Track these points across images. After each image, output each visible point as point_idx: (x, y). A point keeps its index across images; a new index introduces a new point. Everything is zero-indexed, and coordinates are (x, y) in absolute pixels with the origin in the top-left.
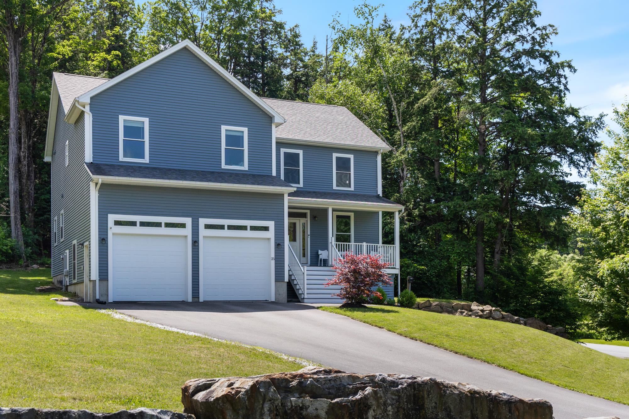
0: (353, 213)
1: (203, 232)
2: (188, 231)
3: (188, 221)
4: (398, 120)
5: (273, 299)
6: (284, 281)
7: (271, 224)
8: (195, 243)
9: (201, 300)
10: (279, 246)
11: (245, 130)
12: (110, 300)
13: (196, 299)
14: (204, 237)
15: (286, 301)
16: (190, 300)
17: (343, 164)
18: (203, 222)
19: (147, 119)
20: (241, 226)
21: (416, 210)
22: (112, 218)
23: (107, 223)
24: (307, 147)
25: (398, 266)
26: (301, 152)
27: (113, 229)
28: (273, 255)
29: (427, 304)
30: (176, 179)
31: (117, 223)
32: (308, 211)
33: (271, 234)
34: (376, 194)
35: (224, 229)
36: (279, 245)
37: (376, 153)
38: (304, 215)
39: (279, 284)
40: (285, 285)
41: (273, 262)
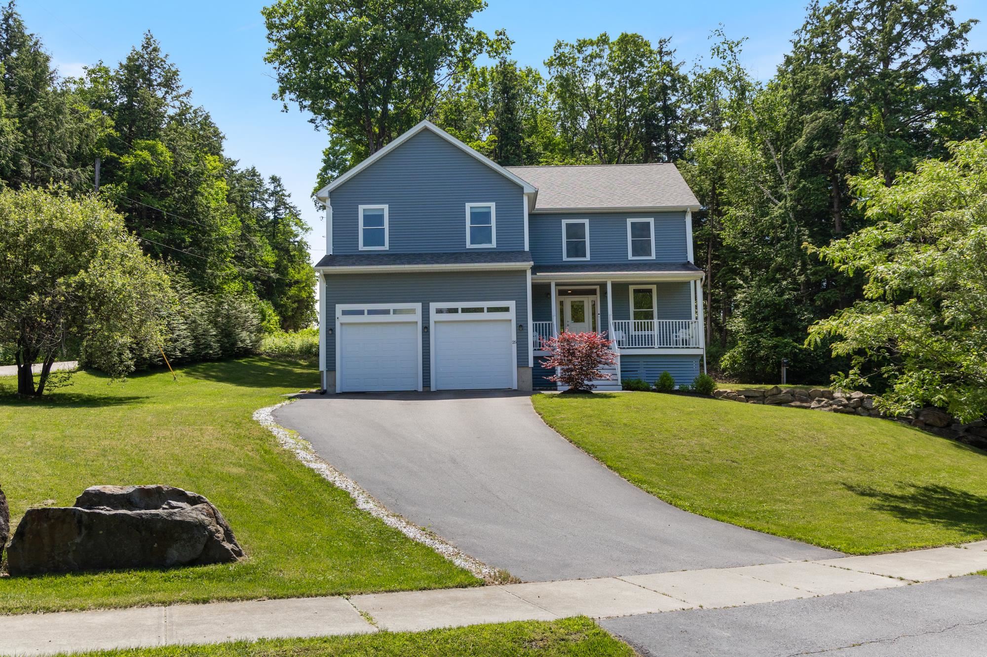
0: (655, 286)
1: (434, 317)
2: (418, 317)
3: (418, 306)
4: (779, 169)
5: (515, 387)
6: (527, 366)
7: (512, 304)
8: (426, 329)
9: (433, 389)
10: (521, 328)
11: (493, 205)
12: (338, 390)
13: (427, 389)
14: (435, 322)
15: (531, 389)
16: (420, 389)
17: (641, 230)
18: (433, 306)
19: (387, 206)
20: (478, 308)
21: (803, 276)
22: (339, 308)
23: (335, 314)
24: (595, 215)
25: (702, 344)
26: (586, 222)
27: (340, 319)
28: (514, 338)
29: (775, 391)
30: (409, 263)
31: (345, 313)
32: (598, 287)
33: (512, 315)
34: (686, 261)
35: (457, 312)
36: (521, 326)
37: (684, 212)
38: (593, 292)
39: (522, 370)
40: (530, 372)
41: (515, 346)
